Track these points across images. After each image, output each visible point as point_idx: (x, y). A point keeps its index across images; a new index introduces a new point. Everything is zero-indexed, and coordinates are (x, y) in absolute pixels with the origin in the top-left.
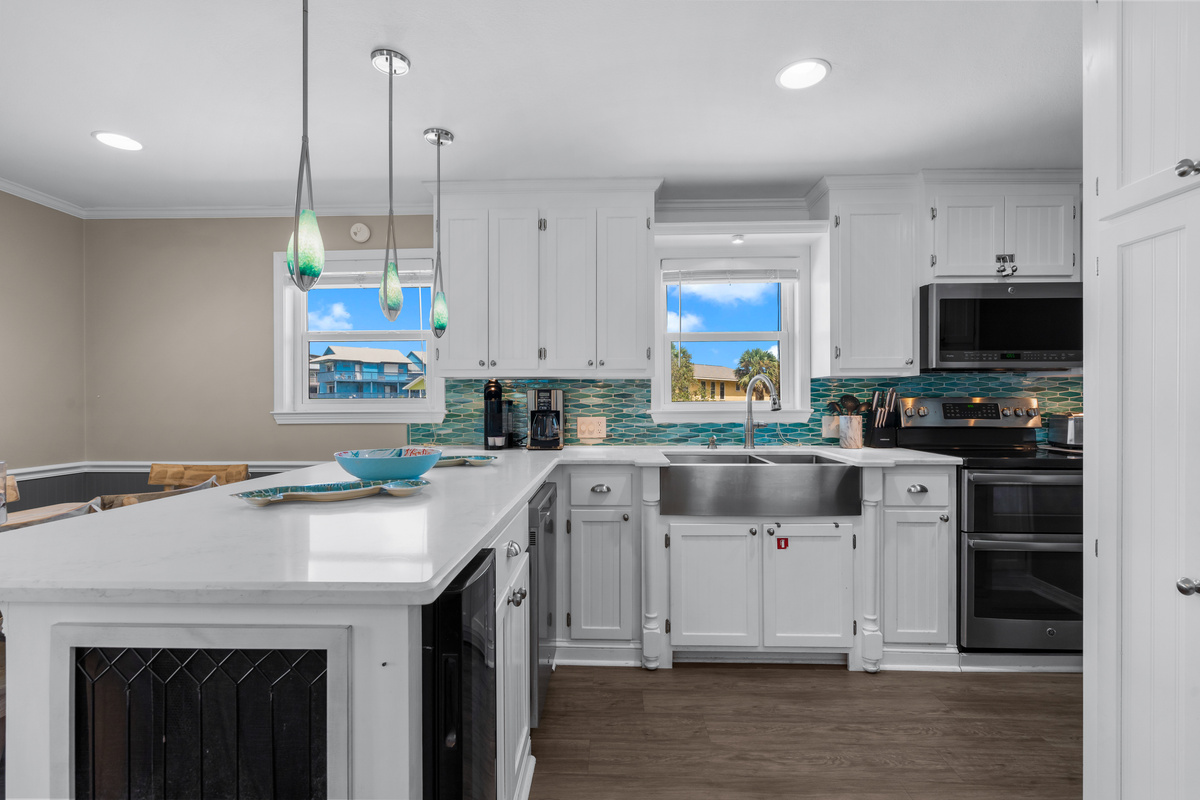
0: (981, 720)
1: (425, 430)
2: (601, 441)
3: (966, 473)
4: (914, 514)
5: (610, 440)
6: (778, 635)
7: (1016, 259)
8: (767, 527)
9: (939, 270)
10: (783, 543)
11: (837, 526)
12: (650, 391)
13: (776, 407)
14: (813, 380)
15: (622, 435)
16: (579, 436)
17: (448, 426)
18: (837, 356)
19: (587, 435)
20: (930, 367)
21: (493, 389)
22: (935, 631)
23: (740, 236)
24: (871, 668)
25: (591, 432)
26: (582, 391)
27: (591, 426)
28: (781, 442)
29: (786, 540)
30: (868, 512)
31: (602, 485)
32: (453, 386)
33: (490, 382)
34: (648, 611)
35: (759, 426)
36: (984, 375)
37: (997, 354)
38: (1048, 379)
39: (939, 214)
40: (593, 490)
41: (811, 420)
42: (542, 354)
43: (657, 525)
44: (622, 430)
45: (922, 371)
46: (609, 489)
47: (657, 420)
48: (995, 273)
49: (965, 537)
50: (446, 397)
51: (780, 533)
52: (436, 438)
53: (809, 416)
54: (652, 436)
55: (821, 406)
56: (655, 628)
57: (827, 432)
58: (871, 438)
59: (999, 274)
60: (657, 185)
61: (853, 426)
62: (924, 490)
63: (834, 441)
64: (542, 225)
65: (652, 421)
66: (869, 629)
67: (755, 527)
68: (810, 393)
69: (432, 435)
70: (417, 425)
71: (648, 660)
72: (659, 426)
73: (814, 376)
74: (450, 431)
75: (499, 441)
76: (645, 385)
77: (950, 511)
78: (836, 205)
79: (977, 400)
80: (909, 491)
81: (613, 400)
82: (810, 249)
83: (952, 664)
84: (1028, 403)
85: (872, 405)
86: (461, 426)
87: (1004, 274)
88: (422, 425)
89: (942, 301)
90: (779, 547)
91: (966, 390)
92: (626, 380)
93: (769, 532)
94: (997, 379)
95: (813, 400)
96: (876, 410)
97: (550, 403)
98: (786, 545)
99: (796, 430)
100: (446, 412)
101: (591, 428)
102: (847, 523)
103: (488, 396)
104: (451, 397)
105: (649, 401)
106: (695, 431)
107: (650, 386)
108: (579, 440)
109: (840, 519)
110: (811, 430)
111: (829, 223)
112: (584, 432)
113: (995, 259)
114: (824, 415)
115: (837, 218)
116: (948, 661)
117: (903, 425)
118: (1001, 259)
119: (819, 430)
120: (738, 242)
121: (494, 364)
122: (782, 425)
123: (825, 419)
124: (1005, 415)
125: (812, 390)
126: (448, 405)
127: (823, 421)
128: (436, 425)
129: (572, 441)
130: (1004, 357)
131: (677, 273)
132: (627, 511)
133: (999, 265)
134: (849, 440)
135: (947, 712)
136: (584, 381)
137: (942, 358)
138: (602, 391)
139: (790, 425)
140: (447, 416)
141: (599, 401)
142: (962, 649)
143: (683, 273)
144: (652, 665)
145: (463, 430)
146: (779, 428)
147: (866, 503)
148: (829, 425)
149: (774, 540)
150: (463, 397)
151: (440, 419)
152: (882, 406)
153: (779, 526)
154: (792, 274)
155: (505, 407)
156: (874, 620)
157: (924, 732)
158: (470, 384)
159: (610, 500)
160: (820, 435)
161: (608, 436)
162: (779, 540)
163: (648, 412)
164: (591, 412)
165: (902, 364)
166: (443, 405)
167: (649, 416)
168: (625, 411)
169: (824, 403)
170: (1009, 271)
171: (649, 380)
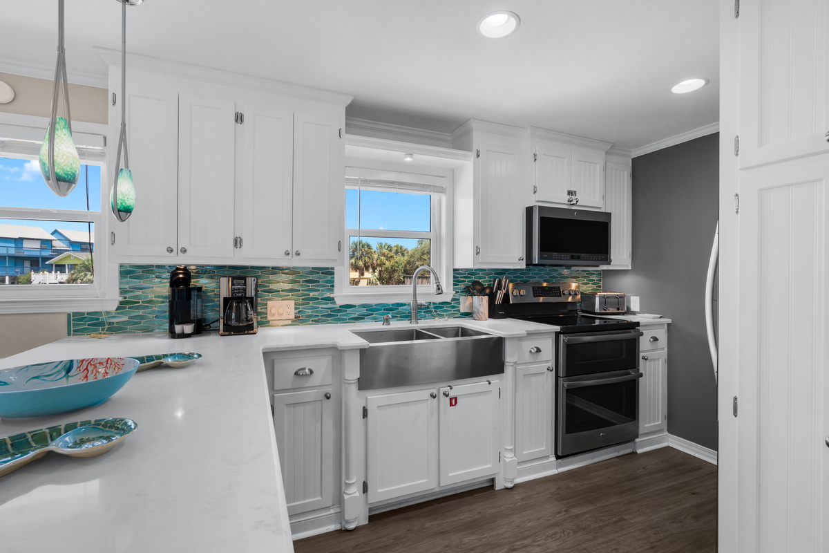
0: (587, 513)
1: (92, 319)
2: (290, 322)
3: (562, 337)
4: (533, 368)
5: (298, 320)
6: (450, 475)
7: (577, 194)
8: (442, 390)
9: (539, 196)
10: (453, 401)
11: (490, 383)
12: (333, 278)
13: (440, 291)
14: (455, 270)
15: (309, 316)
16: (269, 318)
17: (122, 313)
18: (478, 253)
19: (276, 317)
20: (534, 263)
21: (181, 276)
22: (544, 448)
23: (411, 155)
24: (510, 485)
25: (281, 315)
26: (272, 277)
27: (280, 308)
28: (433, 317)
29: (456, 399)
30: (509, 370)
31: (304, 369)
32: (127, 272)
33: (178, 269)
34: (348, 478)
35: (421, 305)
36: (551, 268)
37: (568, 255)
38: (582, 271)
39: (538, 158)
40: (296, 374)
41: (453, 300)
42: (238, 243)
43: (355, 399)
44: (309, 312)
45: (527, 265)
46: (311, 372)
47: (339, 302)
48: (567, 202)
49: (561, 380)
50: (120, 283)
51: (452, 394)
52: (107, 327)
53: (451, 297)
54: (334, 316)
55: (459, 289)
56: (354, 492)
57: (463, 308)
58: (494, 312)
59: (569, 203)
60: (348, 101)
61: (482, 303)
62: (539, 350)
63: (468, 315)
64: (239, 118)
65: (335, 303)
66: (509, 457)
67: (435, 391)
68: (452, 279)
69: (102, 324)
70: (83, 314)
71: (348, 522)
72: (341, 306)
73: (456, 267)
74: (125, 318)
75: (188, 329)
76: (329, 272)
77: (552, 364)
78: (478, 141)
79: (545, 284)
80: (531, 352)
81: (302, 285)
82: (453, 174)
83: (553, 469)
84: (570, 286)
85: (493, 289)
86: (140, 312)
87: (572, 203)
88: (88, 314)
89: (541, 218)
90: (451, 405)
91: (542, 277)
92: (313, 268)
93: (444, 394)
94: (557, 270)
95: (455, 285)
96: (497, 292)
97: (245, 290)
98: (456, 402)
99: (443, 307)
100: (121, 299)
101: (281, 311)
102: (495, 379)
103: (174, 282)
104: (127, 283)
105: (333, 286)
106: (371, 310)
107: (333, 274)
108: (269, 322)
109: (490, 378)
110: (453, 307)
111: (473, 154)
112: (274, 315)
113: (567, 193)
114: (462, 295)
115: (478, 151)
116: (551, 468)
117: (511, 302)
118: (570, 193)
119: (458, 307)
120: (408, 159)
121: (184, 251)
122: (434, 304)
123: (462, 298)
124: (564, 294)
125: (454, 277)
126: (123, 292)
127: (461, 300)
128: (108, 313)
129: (265, 323)
130: (572, 258)
131: (357, 180)
132: (329, 390)
133: (568, 197)
134: (481, 314)
135: (566, 511)
136: (273, 268)
137: (541, 257)
138: (291, 277)
139: (439, 304)
140: (121, 303)
141: (288, 286)
142: (558, 457)
143: (361, 180)
144: (351, 526)
145: (141, 317)
146: (432, 306)
147: (507, 364)
148: (465, 303)
149: (448, 399)
150: (142, 283)
151: (112, 307)
152: (500, 290)
153: (451, 388)
154: (441, 190)
155: (194, 293)
156: (511, 450)
157: (563, 535)
158: (148, 270)
159: (315, 380)
160: (459, 311)
161: (296, 317)
162: (451, 399)
163: (332, 296)
164: (280, 296)
165: (516, 260)
166: (117, 292)
167: (333, 299)
168: (312, 294)
169: (462, 286)
170: (574, 202)
171: (333, 268)
